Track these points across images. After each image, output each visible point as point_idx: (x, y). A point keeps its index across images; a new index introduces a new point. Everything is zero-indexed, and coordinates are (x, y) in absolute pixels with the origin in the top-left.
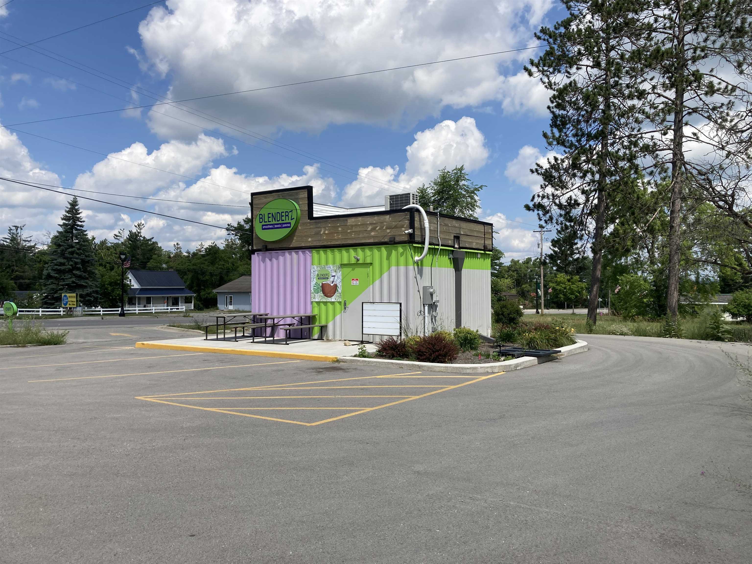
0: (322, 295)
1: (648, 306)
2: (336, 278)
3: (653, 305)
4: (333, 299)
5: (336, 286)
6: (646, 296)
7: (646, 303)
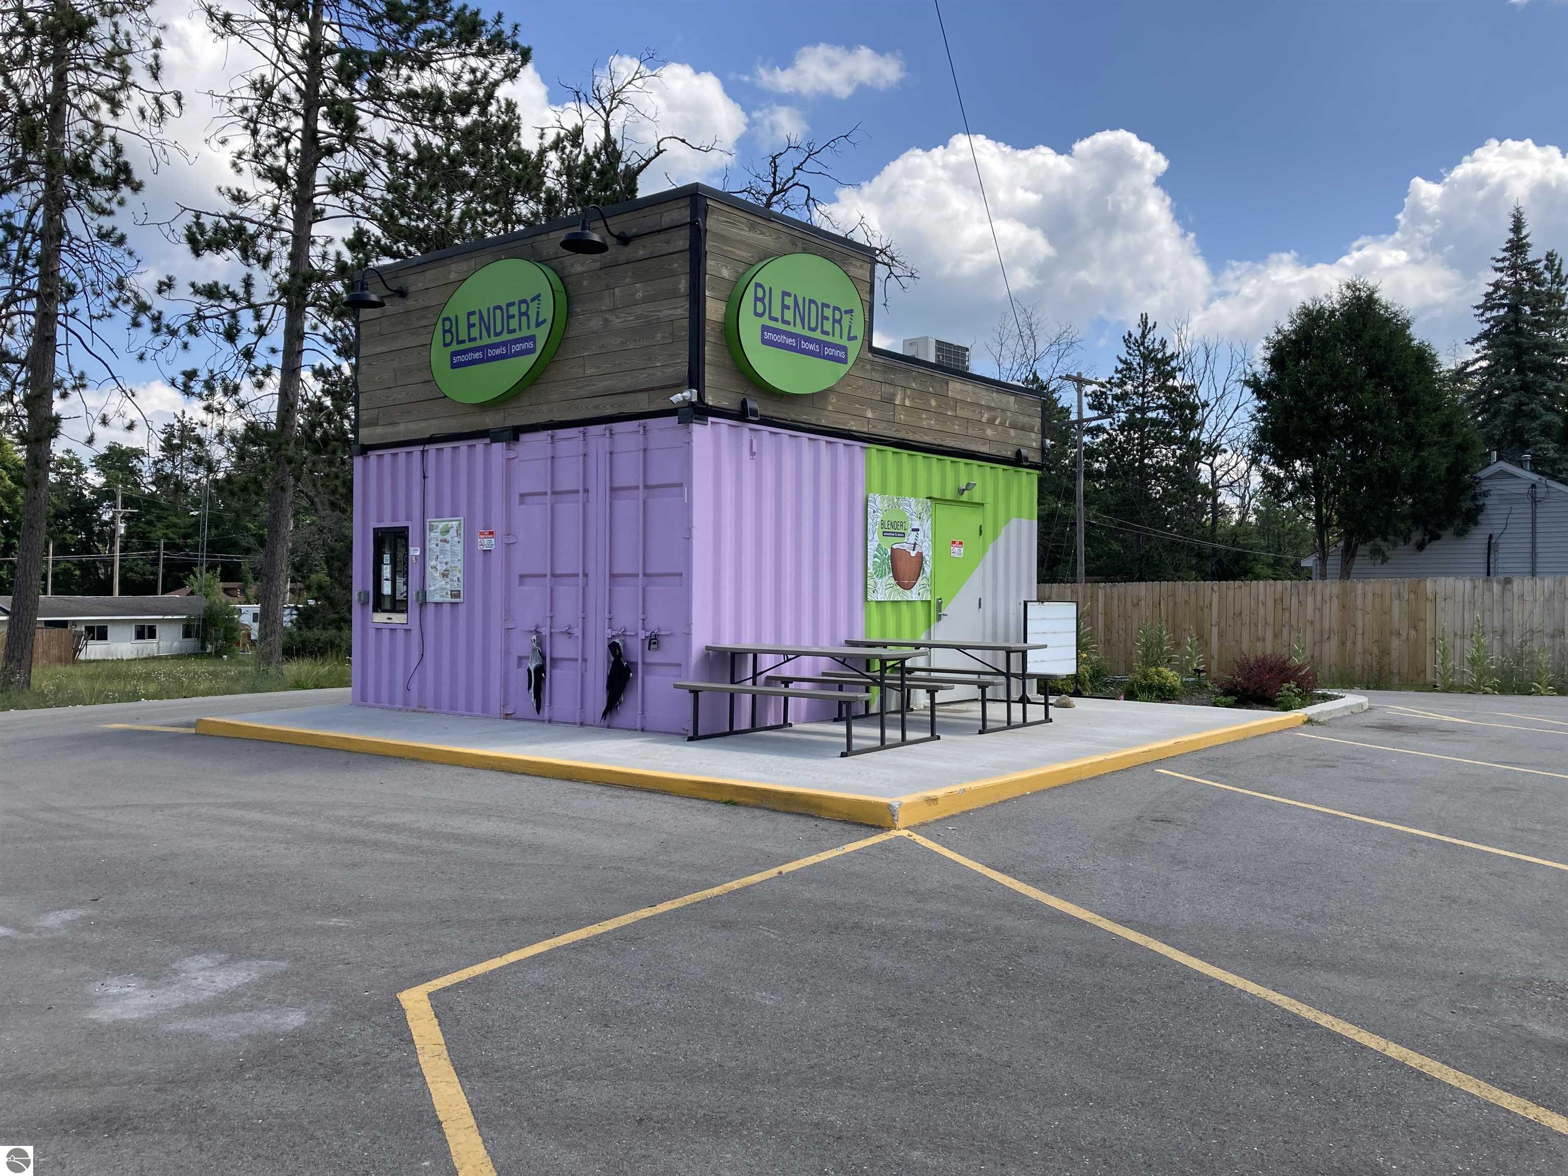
0: (892, 581)
2: (921, 533)
4: (913, 595)
5: (920, 556)
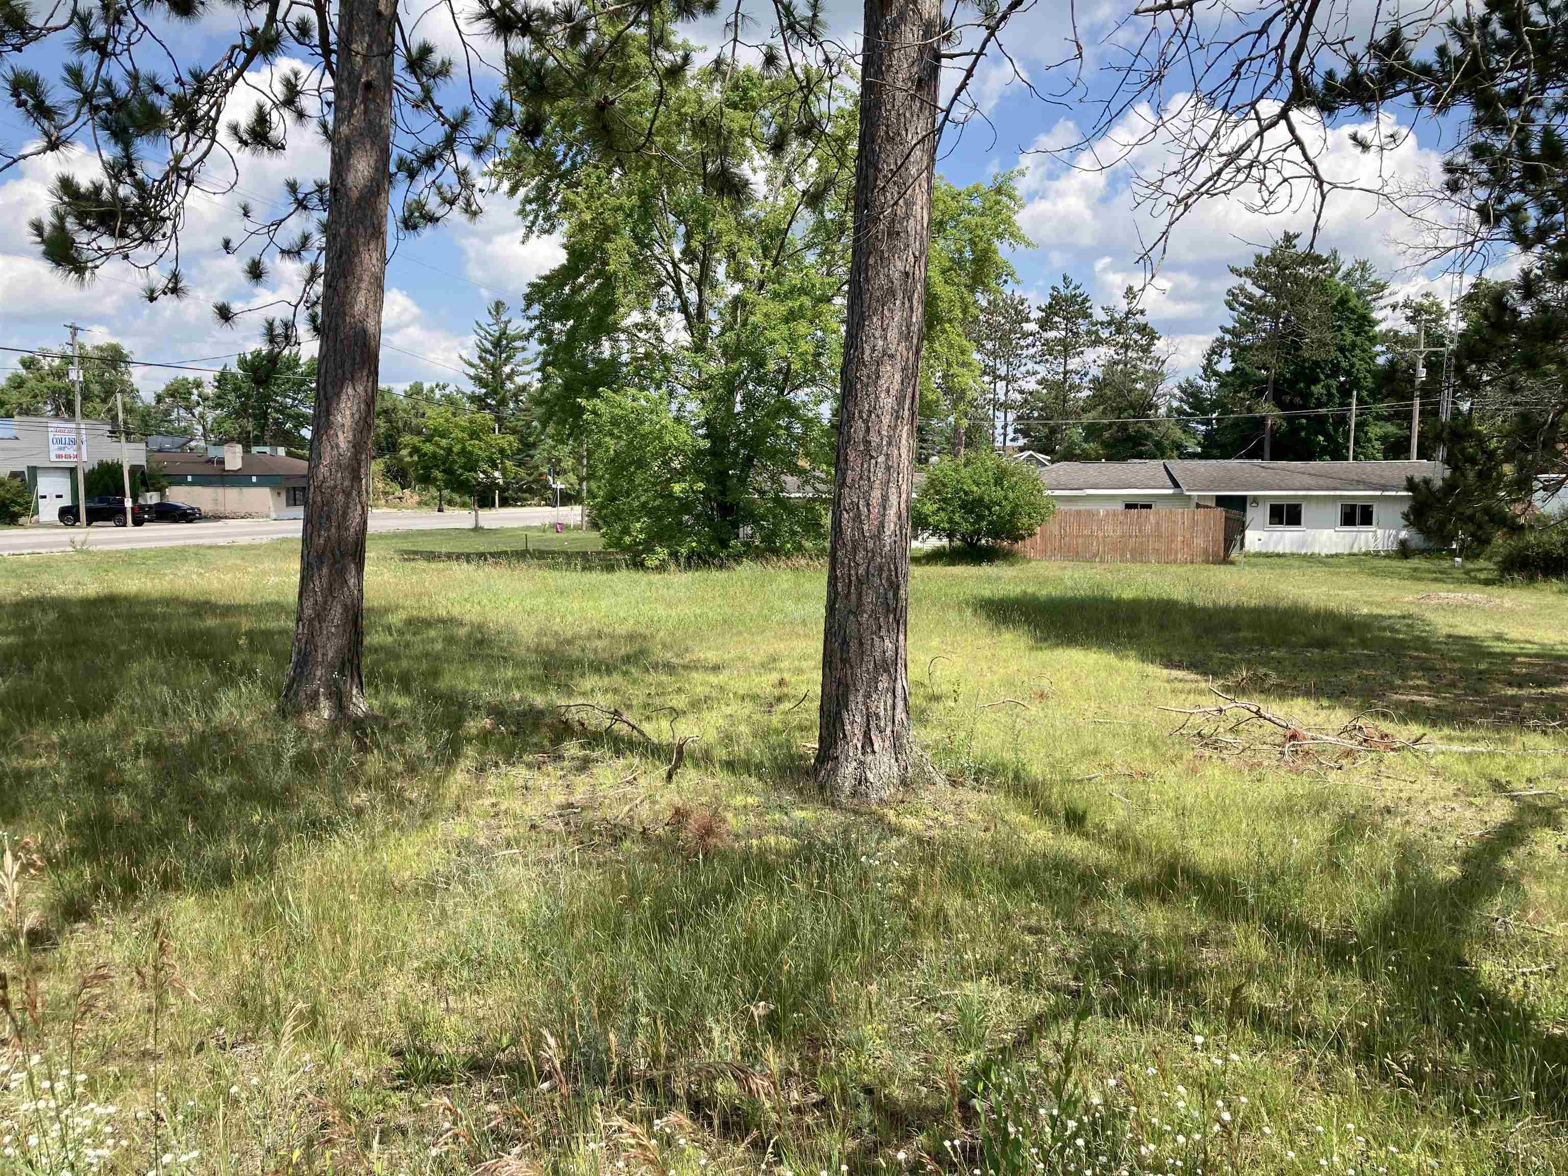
1: (686, 506)
3: (703, 505)
6: (679, 475)
7: (678, 498)
